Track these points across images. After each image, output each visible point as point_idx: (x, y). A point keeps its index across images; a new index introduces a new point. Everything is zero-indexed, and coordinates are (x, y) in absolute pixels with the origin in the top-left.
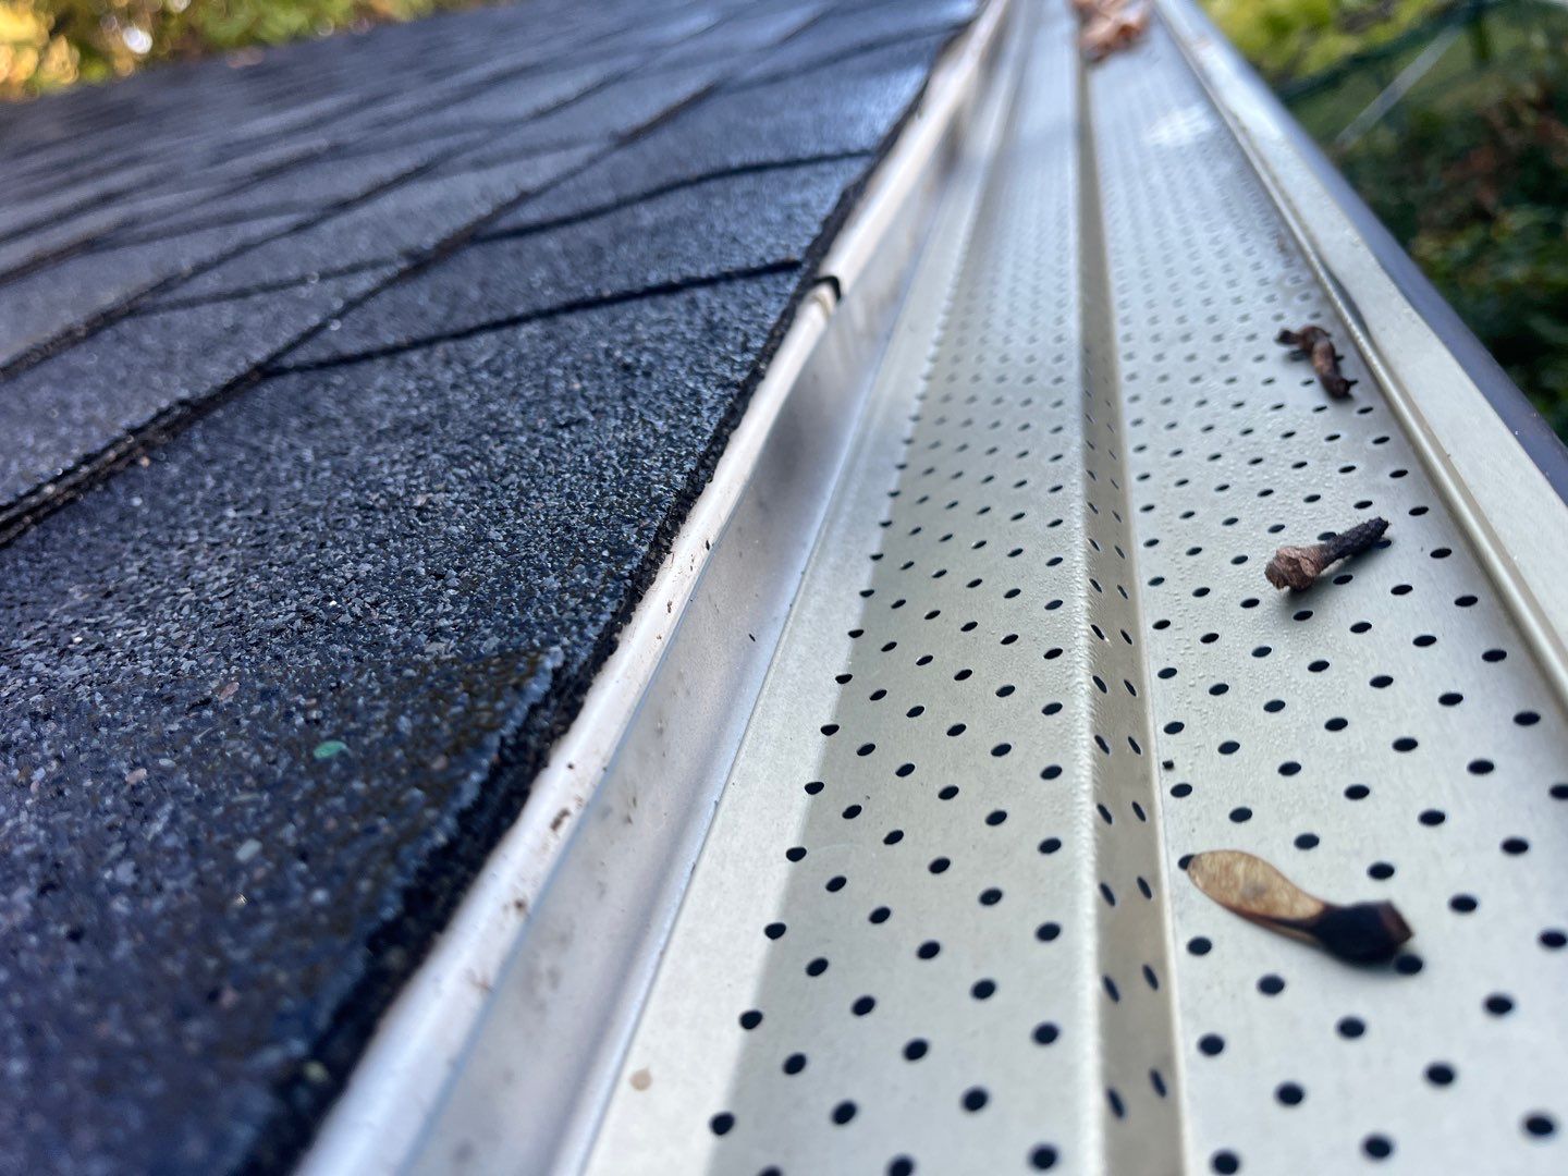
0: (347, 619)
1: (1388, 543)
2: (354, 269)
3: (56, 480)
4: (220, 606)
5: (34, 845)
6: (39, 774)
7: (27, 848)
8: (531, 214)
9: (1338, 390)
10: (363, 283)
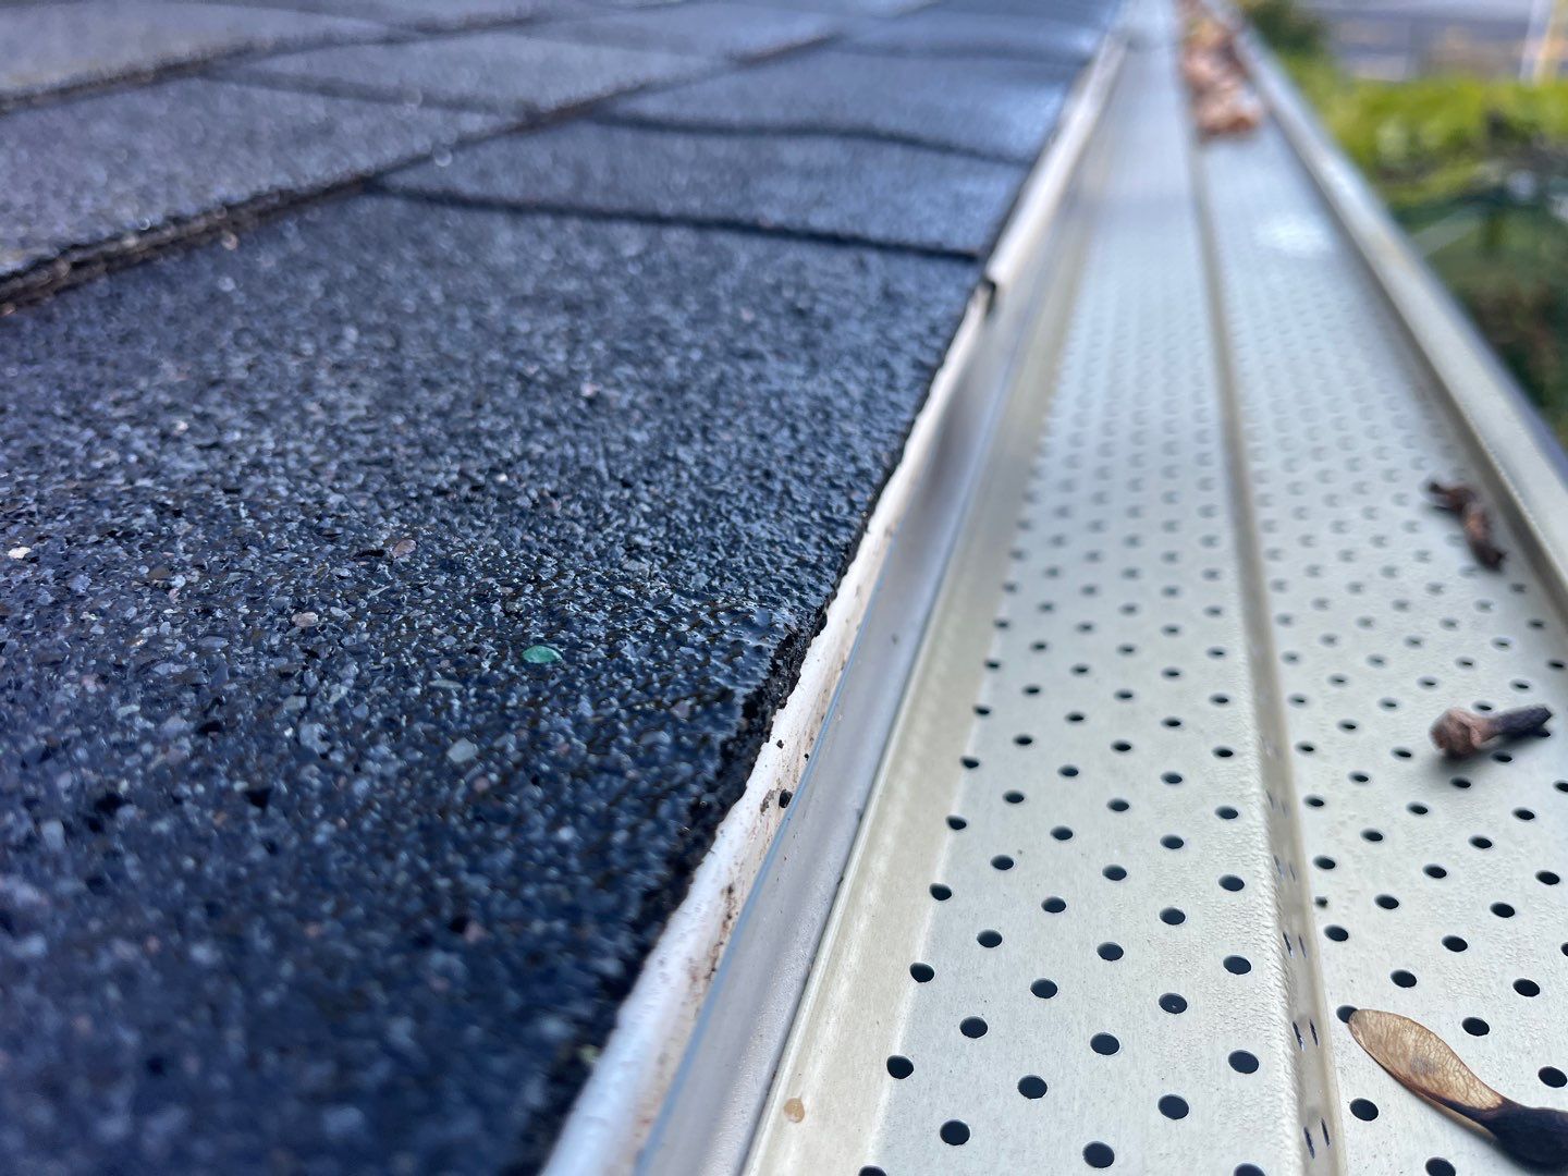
0: (524, 502)
1: (1546, 734)
2: (460, 105)
3: (140, 233)
4: (365, 440)
5: (185, 667)
6: (179, 581)
7: (177, 669)
8: (652, 106)
9: (1488, 558)
10: (473, 123)
